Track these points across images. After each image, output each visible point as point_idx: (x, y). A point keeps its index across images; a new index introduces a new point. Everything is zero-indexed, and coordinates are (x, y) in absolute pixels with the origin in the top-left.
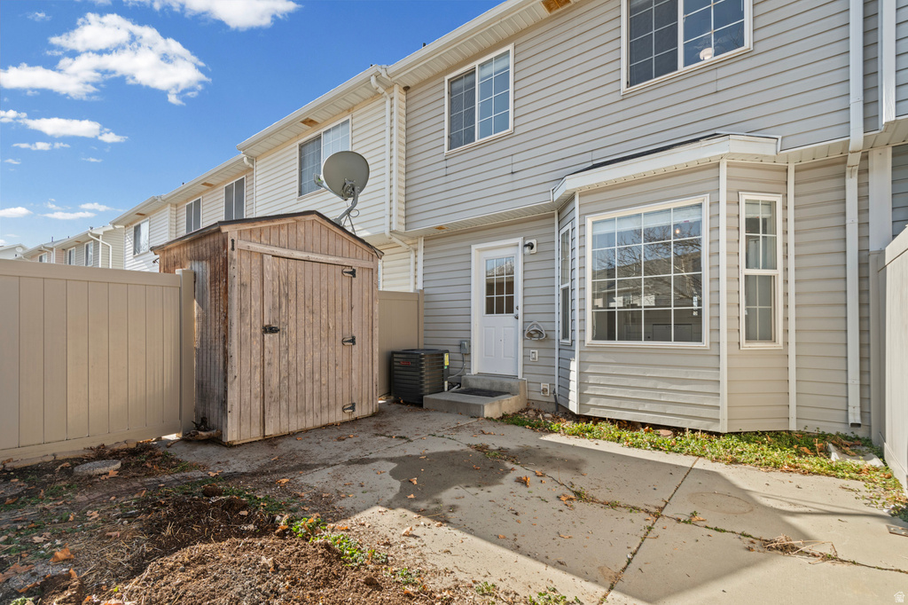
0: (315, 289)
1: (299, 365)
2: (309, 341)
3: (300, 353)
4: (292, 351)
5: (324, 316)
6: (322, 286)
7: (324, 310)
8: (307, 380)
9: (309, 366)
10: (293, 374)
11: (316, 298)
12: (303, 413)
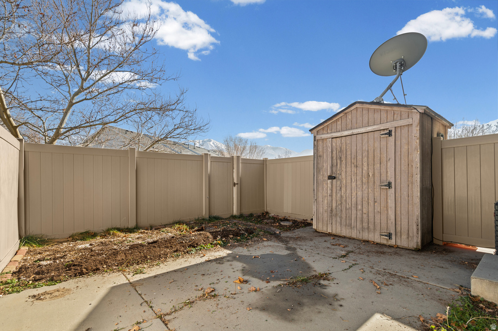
0: (358, 151)
1: (347, 198)
2: (354, 184)
3: (348, 191)
4: (343, 189)
5: (365, 168)
6: (364, 148)
7: (365, 164)
8: (353, 208)
9: (354, 200)
10: (344, 203)
11: (359, 157)
12: (350, 227)
